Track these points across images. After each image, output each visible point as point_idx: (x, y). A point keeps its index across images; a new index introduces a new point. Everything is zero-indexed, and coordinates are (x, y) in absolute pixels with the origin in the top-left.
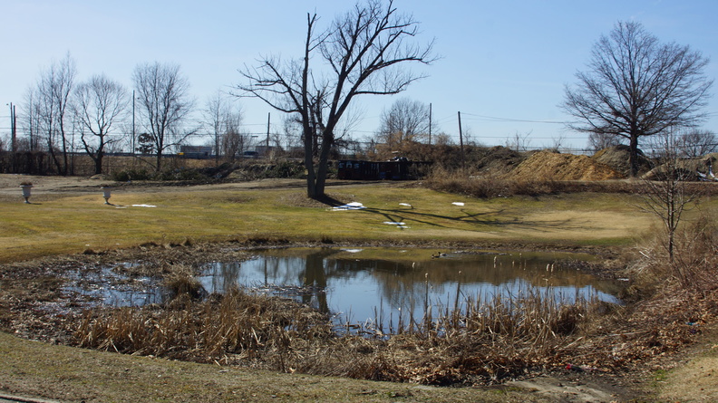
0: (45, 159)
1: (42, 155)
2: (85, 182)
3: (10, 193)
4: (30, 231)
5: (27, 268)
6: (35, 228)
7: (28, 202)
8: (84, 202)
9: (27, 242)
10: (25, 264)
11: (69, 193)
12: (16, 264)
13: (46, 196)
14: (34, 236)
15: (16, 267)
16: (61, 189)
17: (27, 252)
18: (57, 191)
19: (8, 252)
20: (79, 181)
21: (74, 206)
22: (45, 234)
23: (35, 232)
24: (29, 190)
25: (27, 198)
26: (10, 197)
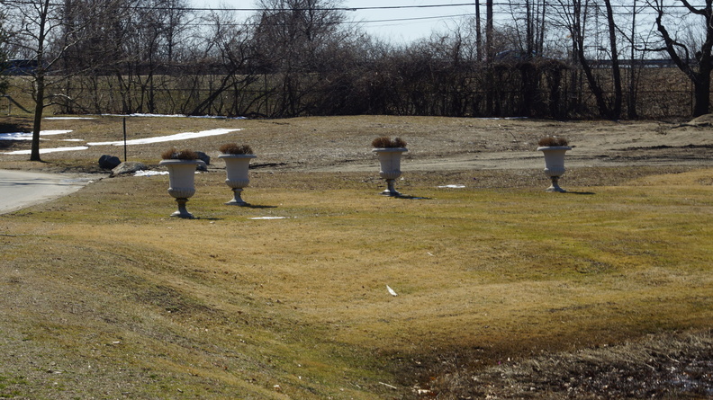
0: (566, 78)
1: (556, 68)
2: (678, 136)
3: (505, 166)
4: (594, 264)
5: (620, 365)
6: (605, 258)
7: (557, 189)
8: (698, 187)
9: (595, 294)
10: (611, 354)
11: (651, 164)
12: (587, 354)
13: (596, 172)
14: (607, 278)
15: (590, 363)
16: (628, 154)
17: (602, 322)
18: (617, 158)
19: (556, 319)
20: (660, 131)
21: (678, 198)
22: (633, 274)
23: (607, 268)
24: (561, 158)
25: (555, 179)
26: (507, 175)
